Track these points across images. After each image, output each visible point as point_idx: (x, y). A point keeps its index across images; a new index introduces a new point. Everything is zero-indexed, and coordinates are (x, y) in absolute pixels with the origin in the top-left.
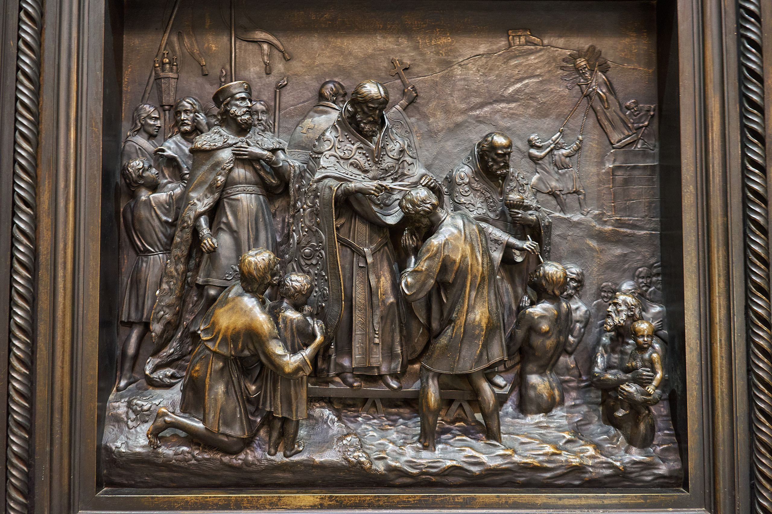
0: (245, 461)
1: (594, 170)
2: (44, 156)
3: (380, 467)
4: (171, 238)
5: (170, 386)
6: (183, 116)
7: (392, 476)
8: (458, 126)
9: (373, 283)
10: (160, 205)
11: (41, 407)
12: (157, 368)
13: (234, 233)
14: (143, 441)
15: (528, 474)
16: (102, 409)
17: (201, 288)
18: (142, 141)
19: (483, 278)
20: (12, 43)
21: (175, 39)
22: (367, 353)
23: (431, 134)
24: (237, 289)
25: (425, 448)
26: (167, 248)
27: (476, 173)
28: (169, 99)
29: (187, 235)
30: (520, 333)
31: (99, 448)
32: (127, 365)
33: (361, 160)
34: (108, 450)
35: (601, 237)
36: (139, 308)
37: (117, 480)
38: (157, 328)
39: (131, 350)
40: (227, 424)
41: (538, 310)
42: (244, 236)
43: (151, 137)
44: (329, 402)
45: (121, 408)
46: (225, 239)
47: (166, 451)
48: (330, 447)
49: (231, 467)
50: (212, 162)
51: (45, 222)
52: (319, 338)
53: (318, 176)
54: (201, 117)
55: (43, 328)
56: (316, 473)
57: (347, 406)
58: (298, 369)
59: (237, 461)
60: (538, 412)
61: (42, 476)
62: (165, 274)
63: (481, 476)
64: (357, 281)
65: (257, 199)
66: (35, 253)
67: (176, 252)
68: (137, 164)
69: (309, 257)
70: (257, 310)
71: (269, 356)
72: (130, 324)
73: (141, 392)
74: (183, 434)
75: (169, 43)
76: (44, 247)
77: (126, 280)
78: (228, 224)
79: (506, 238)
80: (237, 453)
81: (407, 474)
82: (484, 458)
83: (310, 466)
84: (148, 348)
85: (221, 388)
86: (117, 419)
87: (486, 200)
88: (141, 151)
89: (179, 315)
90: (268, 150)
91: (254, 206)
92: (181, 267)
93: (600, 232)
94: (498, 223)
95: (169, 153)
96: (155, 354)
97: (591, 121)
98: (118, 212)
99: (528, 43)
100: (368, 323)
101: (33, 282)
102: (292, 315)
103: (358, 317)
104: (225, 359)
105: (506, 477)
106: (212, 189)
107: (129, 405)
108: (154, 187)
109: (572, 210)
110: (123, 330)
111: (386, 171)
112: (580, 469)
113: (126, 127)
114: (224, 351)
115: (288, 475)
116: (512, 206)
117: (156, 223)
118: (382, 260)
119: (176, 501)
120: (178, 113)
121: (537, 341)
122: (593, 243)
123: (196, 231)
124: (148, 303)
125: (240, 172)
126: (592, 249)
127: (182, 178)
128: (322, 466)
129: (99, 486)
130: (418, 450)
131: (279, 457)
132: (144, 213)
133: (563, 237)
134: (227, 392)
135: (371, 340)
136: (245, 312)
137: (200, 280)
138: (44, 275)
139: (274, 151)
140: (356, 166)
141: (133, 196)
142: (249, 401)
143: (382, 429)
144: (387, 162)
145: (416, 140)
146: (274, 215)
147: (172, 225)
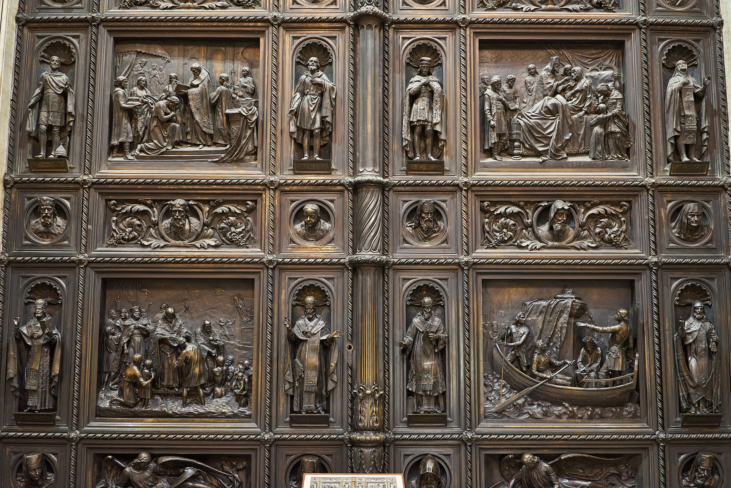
0: (135, 410)
1: (238, 329)
2: (84, 328)
3: (171, 412)
4: (117, 348)
5: (116, 390)
6: (122, 314)
7: (174, 414)
8: (200, 316)
9: (170, 362)
10: (115, 339)
11: (82, 395)
12: (112, 385)
13: (134, 348)
14: (108, 405)
15: (211, 414)
16: (97, 396)
17: (125, 363)
18: (110, 320)
19: (197, 361)
20: (76, 299)
21: (121, 291)
22: (169, 381)
23: (192, 318)
24: (132, 364)
25: (183, 407)
26: (116, 351)
27: (202, 331)
28: (118, 309)
29: (121, 349)
30: (212, 376)
31: (96, 406)
32: (105, 384)
33: (168, 328)
34: (99, 407)
35: (239, 348)
36: (108, 368)
37: (101, 415)
38: (113, 374)
39: (106, 380)
40: (129, 400)
41: (216, 369)
42: (136, 349)
43: (113, 319)
44: (160, 395)
45: (103, 395)
46: (131, 349)
47: (114, 407)
48: (158, 407)
49: (131, 411)
50: (128, 329)
51: (84, 346)
52: (153, 377)
53: (156, 333)
54: (127, 314)
55: (83, 374)
56: (153, 413)
57: (165, 396)
58: (147, 385)
59: (133, 410)
60: (217, 398)
61: (81, 413)
62: (115, 359)
63: (197, 415)
64: (166, 361)
65: (141, 339)
66: (81, 354)
67: (118, 353)
68: (109, 328)
69: (153, 355)
70: (137, 370)
71: (140, 382)
72: (106, 373)
73: (108, 391)
74: (119, 403)
75: (119, 292)
76: (84, 353)
77: (105, 360)
78: (132, 346)
79: (208, 349)
80: (133, 408)
81: (177, 414)
82: (199, 410)
83: (152, 411)
84: (110, 379)
85: (128, 390)
86: (102, 399)
87: (204, 338)
88: (111, 324)
89: (119, 370)
90: (143, 325)
91: (139, 340)
92: (119, 357)
93: (239, 346)
94: (208, 345)
95: (118, 325)
96: (112, 381)
97: (238, 314)
98: (103, 341)
99: (221, 292)
100: (169, 373)
101: (80, 362)
102: (146, 371)
103: (166, 371)
104: (129, 382)
105: (205, 415)
106: (128, 336)
107: (105, 395)
108: (113, 334)
109: (231, 340)
110: (104, 374)
111: (175, 331)
112: (225, 413)
113: (106, 317)
114: (128, 380)
115: (146, 414)
116: (210, 340)
117: (113, 344)
118: (173, 356)
119: (116, 420)
120: (121, 313)
121: (216, 378)
122: (237, 350)
123: (123, 347)
124: (111, 367)
125: (136, 331)
126: (237, 352)
127: (121, 332)
128: (155, 411)
129: (96, 417)
130: (181, 408)
131: (143, 409)
132: (110, 342)
133: (228, 348)
134: (129, 391)
135: (170, 378)
136: (134, 370)
137: (125, 361)
138: (83, 360)
139: (146, 325)
140: (166, 330)
141: (108, 337)
142: (136, 394)
143: (173, 402)
144: (176, 328)
145: (188, 320)
146: (146, 342)
147: (118, 345)
